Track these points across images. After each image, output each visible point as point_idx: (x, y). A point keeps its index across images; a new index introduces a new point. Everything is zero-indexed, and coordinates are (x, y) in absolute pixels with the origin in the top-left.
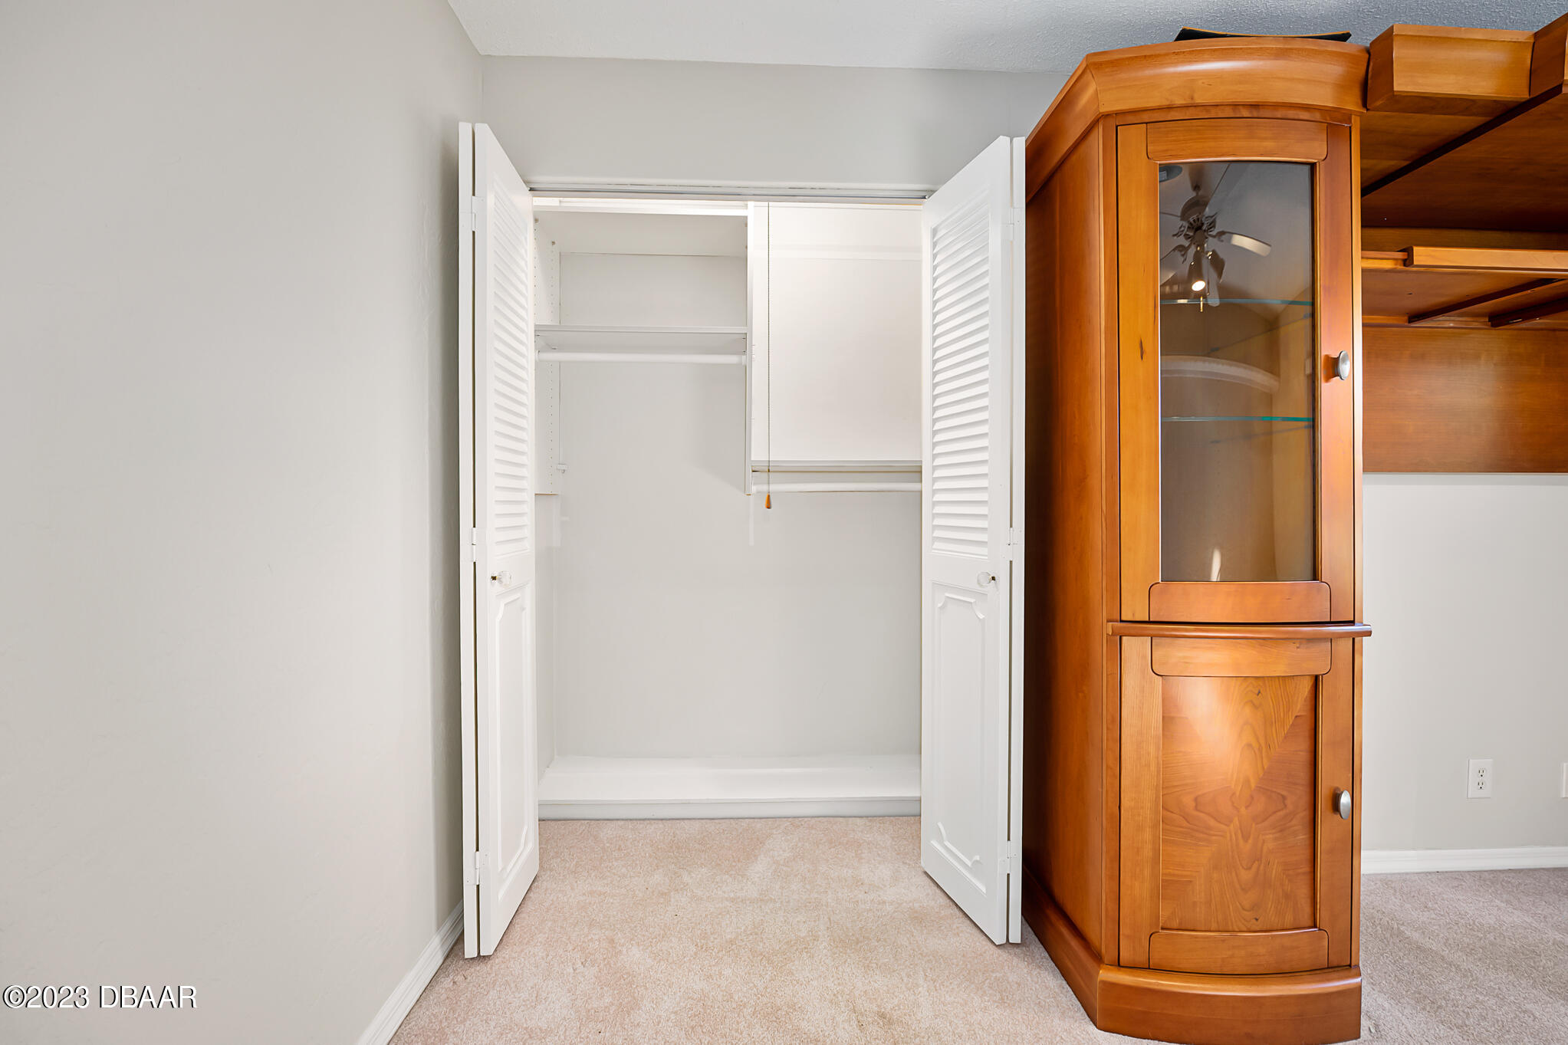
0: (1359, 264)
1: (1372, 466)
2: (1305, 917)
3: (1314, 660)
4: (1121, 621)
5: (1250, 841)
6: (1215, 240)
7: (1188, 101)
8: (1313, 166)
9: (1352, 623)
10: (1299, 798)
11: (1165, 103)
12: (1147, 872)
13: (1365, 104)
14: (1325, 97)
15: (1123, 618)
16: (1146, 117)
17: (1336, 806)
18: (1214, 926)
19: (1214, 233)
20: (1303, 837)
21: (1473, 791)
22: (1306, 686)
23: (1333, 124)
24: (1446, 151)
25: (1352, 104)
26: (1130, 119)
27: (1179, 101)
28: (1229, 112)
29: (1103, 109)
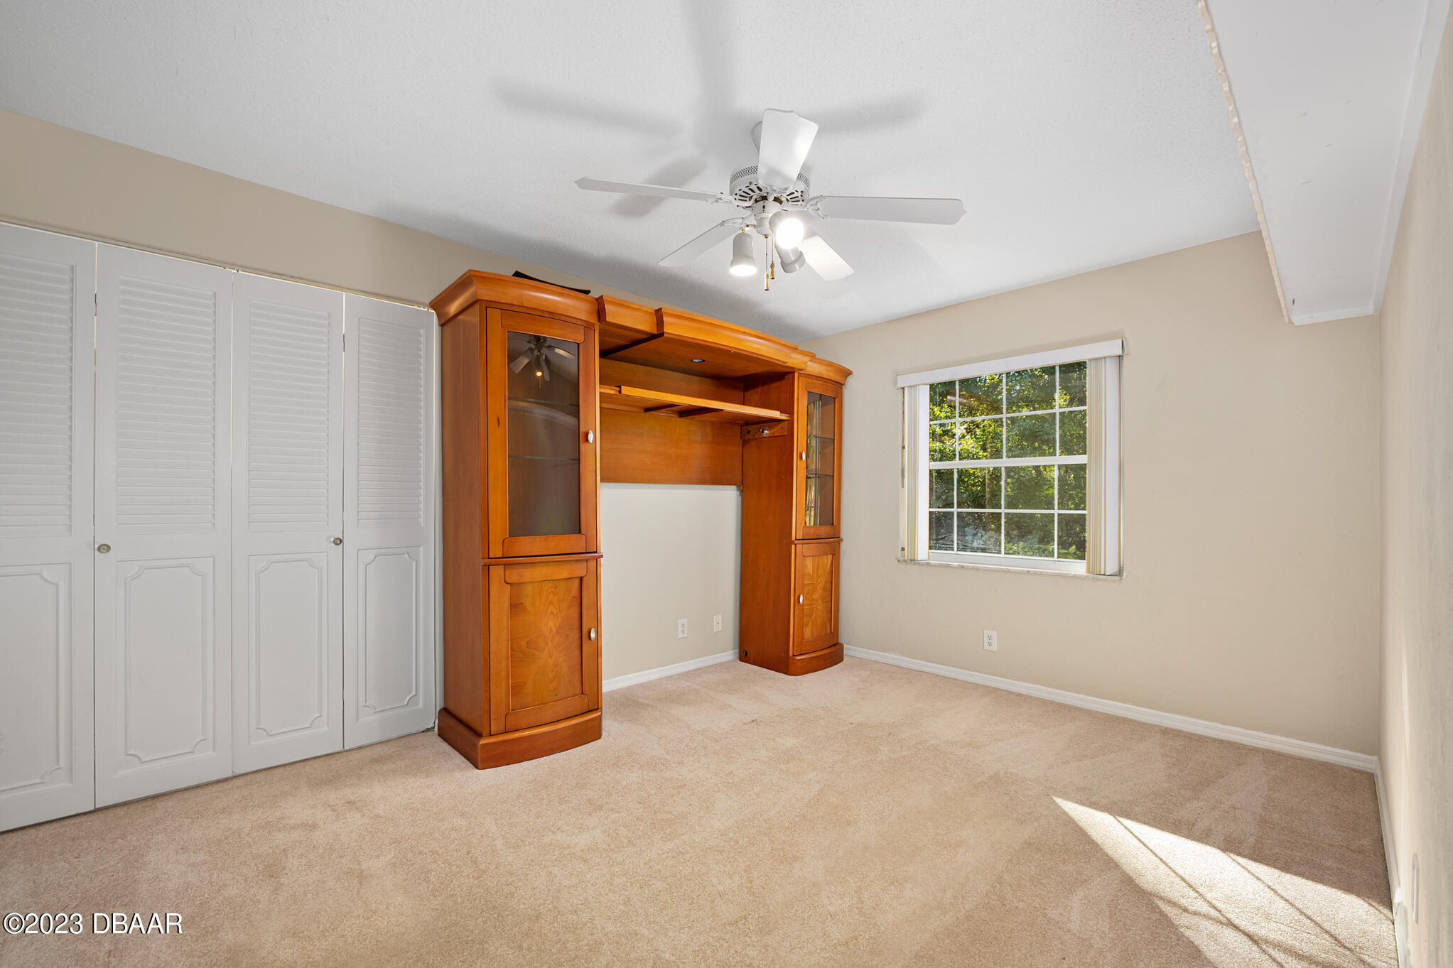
0: (598, 390)
1: (605, 479)
2: (578, 690)
3: (579, 570)
4: (489, 558)
5: (553, 658)
6: (547, 349)
7: (520, 304)
8: (578, 344)
9: (596, 552)
10: (576, 634)
11: (509, 302)
12: (504, 684)
13: (599, 321)
14: (583, 315)
15: (490, 557)
16: (501, 306)
17: (589, 637)
18: (537, 703)
19: (546, 345)
20: (577, 653)
21: (680, 635)
22: (577, 582)
23: (588, 326)
24: (617, 351)
25: (594, 320)
26: (493, 305)
27: (515, 303)
28: (539, 313)
29: (479, 298)
